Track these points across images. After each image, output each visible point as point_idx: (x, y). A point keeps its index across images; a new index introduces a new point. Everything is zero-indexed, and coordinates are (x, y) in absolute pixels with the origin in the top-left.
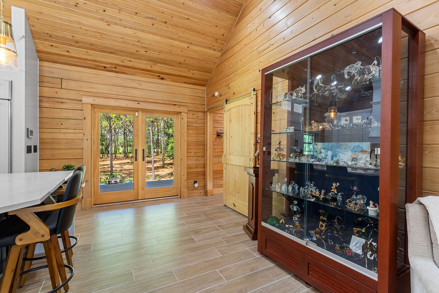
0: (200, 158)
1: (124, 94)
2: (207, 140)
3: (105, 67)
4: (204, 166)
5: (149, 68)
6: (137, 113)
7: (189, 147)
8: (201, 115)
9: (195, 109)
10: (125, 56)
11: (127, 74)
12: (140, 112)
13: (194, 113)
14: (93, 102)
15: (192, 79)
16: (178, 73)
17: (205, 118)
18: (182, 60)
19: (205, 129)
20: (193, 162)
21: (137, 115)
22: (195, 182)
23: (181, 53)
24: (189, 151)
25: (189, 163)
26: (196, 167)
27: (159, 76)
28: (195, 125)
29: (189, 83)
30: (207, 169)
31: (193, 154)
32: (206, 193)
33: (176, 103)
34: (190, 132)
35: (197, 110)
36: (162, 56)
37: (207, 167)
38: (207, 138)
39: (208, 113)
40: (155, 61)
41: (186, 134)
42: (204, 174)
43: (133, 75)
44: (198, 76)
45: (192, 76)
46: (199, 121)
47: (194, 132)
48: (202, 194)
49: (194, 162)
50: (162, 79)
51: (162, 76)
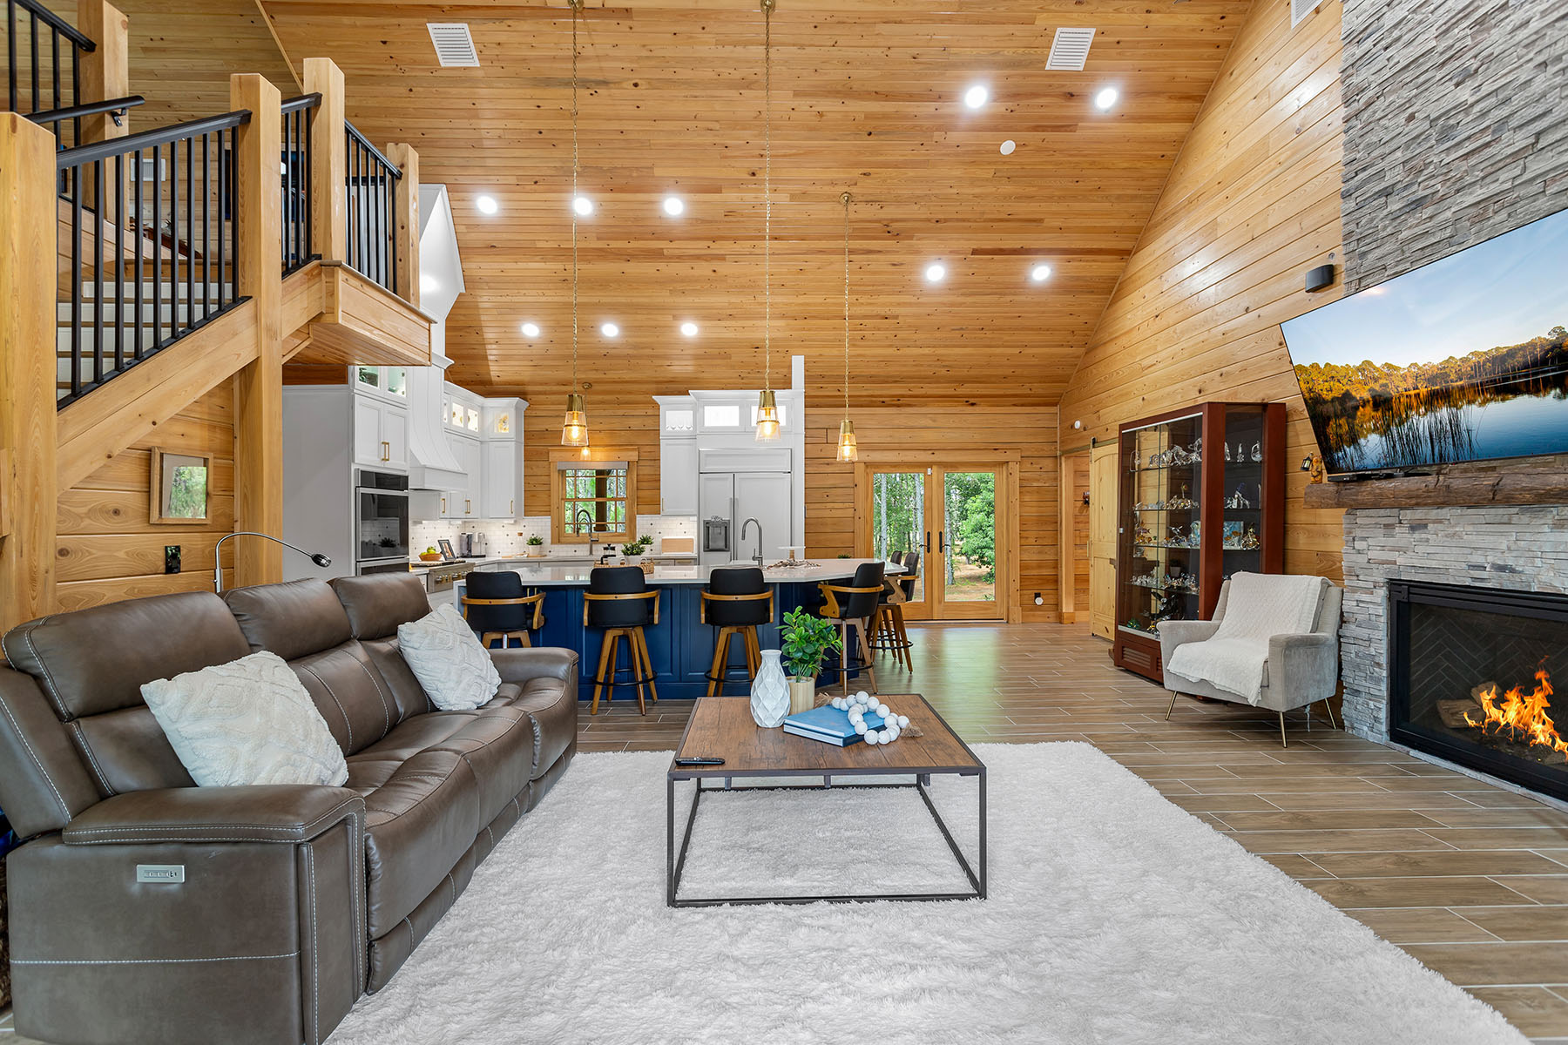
0: (1048, 548)
1: (910, 440)
2: (1061, 513)
3: (883, 402)
4: (1056, 565)
5: (951, 392)
6: (929, 469)
7: (1024, 527)
8: (1048, 464)
9: (1036, 454)
10: (914, 382)
11: (915, 406)
12: (935, 468)
13: (1034, 460)
14: (867, 459)
15: (1029, 397)
16: (1001, 392)
17: (1056, 470)
18: (1009, 372)
19: (1057, 491)
20: (1032, 556)
21: (929, 473)
22: (1038, 595)
23: (1008, 362)
24: (1024, 534)
25: (1025, 557)
26: (1039, 567)
27: (967, 402)
28: (1035, 484)
29: (1022, 405)
30: (1061, 570)
31: (1032, 541)
32: (1060, 618)
33: (997, 446)
34: (1027, 498)
35: (1041, 454)
36: (973, 372)
37: (1061, 567)
38: (1061, 509)
39: (1063, 459)
40: (962, 381)
41: (1018, 502)
42: (1056, 580)
43: (923, 406)
44: (1040, 391)
45: (1030, 392)
46: (1044, 475)
47: (1035, 497)
48: (1051, 620)
49: (1035, 557)
50: (973, 404)
51: (972, 400)
